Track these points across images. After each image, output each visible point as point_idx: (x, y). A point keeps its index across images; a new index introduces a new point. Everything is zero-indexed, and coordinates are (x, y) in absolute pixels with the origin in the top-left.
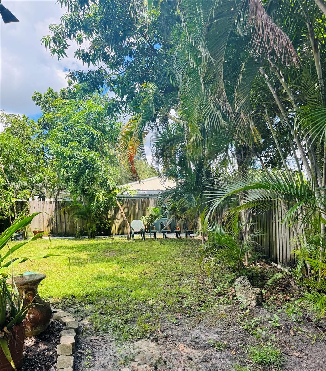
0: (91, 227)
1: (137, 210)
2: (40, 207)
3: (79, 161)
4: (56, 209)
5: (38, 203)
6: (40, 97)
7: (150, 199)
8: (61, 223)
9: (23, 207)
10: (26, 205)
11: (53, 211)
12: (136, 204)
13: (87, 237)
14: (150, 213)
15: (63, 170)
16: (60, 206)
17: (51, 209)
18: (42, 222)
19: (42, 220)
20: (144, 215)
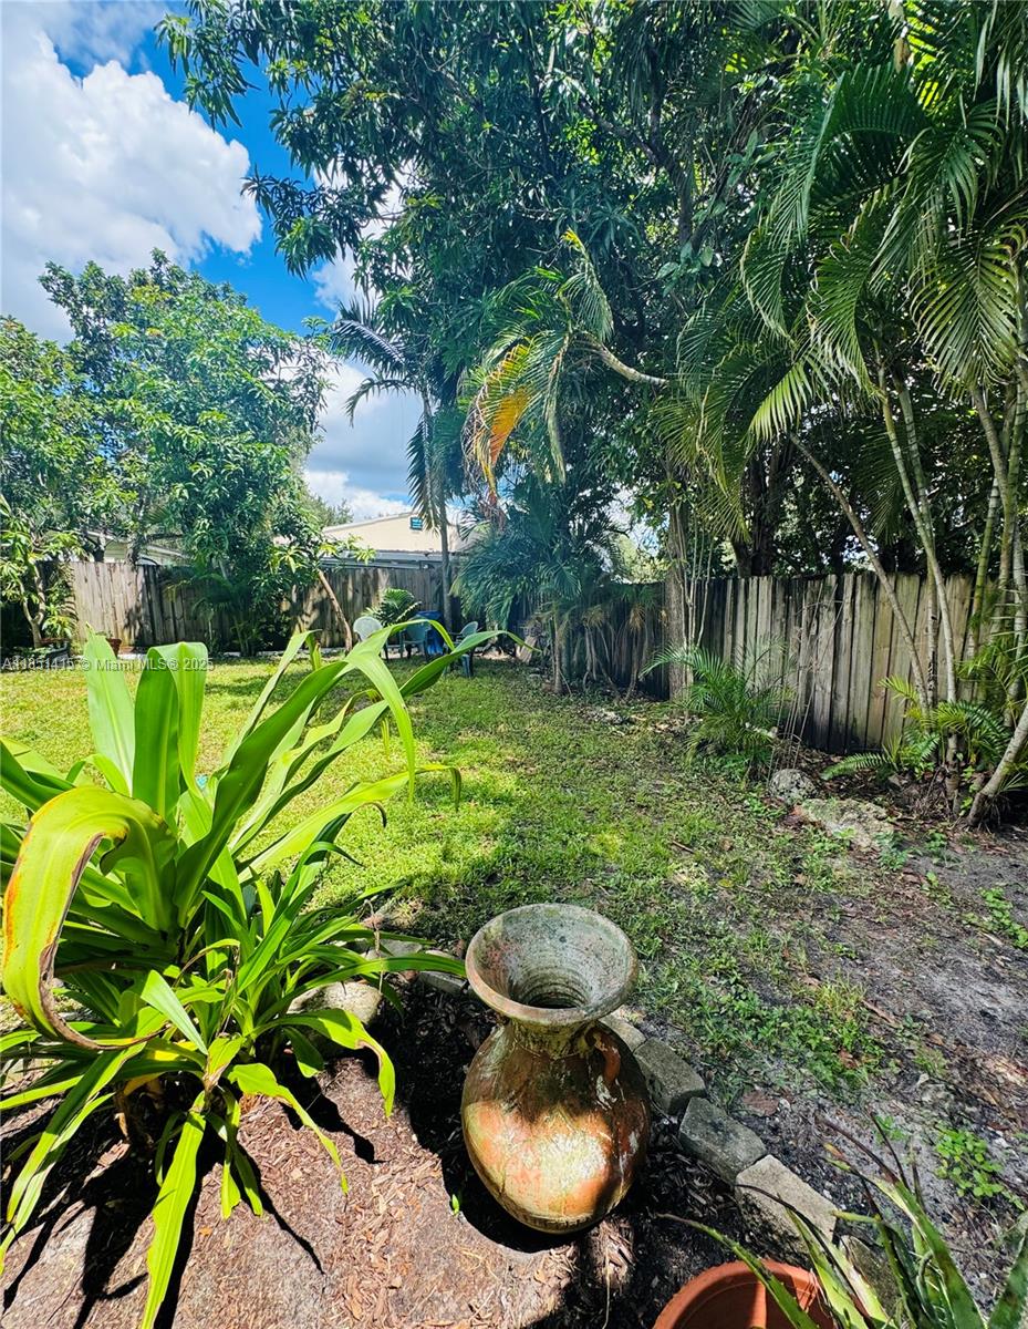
0: (247, 631)
1: (350, 594)
2: (101, 578)
3: (233, 467)
4: (147, 583)
5: (97, 568)
6: (68, 283)
7: (379, 571)
8: (164, 619)
9: (52, 577)
10: (61, 572)
11: (140, 588)
12: (347, 578)
13: (237, 654)
14: (382, 600)
15: (181, 485)
16: (157, 580)
17: (133, 586)
18: (112, 618)
19: (111, 612)
20: (368, 604)
